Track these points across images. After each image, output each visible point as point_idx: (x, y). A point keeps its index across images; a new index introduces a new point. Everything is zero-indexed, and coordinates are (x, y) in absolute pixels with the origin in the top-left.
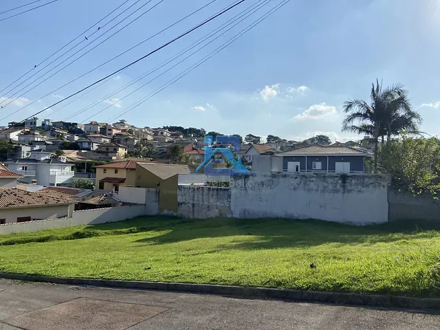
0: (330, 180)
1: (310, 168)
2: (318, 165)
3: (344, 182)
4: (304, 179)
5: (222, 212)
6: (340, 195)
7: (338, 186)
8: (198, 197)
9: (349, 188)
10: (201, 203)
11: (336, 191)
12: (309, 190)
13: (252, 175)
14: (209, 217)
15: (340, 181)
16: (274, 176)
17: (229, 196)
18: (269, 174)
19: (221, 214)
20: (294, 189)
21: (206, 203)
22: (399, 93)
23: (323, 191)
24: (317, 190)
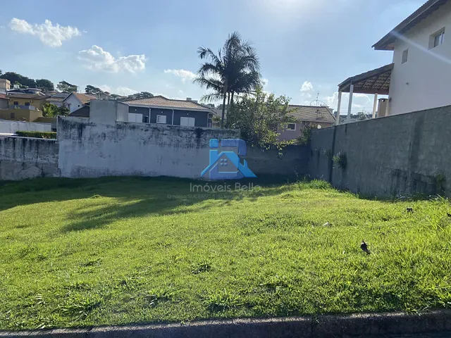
0: (184, 134)
1: (154, 121)
2: (162, 119)
3: (199, 136)
4: (156, 132)
5: (45, 171)
6: (194, 149)
7: (193, 140)
8: (6, 152)
9: (203, 143)
10: (12, 159)
11: (190, 146)
12: (162, 145)
13: (92, 125)
14: (24, 177)
15: (195, 136)
16: (119, 127)
17: (57, 151)
18: (114, 125)
19: (43, 174)
20: (144, 143)
21: (19, 160)
23: (177, 146)
24: (170, 145)
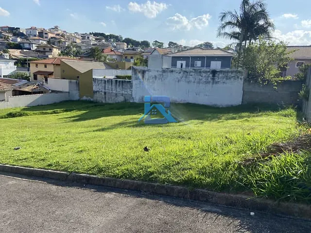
0: (204, 75)
1: (193, 65)
2: (199, 63)
3: (214, 76)
4: (186, 74)
5: (127, 98)
6: (211, 84)
7: (209, 78)
8: (108, 87)
9: (217, 80)
10: (111, 91)
11: (207, 82)
12: (189, 82)
13: (148, 71)
14: (117, 102)
15: (211, 75)
16: (164, 71)
17: (131, 87)
18: (161, 70)
19: (125, 100)
20: (178, 81)
21: (114, 92)
22: (261, 6)
23: (199, 83)
24: (194, 82)
